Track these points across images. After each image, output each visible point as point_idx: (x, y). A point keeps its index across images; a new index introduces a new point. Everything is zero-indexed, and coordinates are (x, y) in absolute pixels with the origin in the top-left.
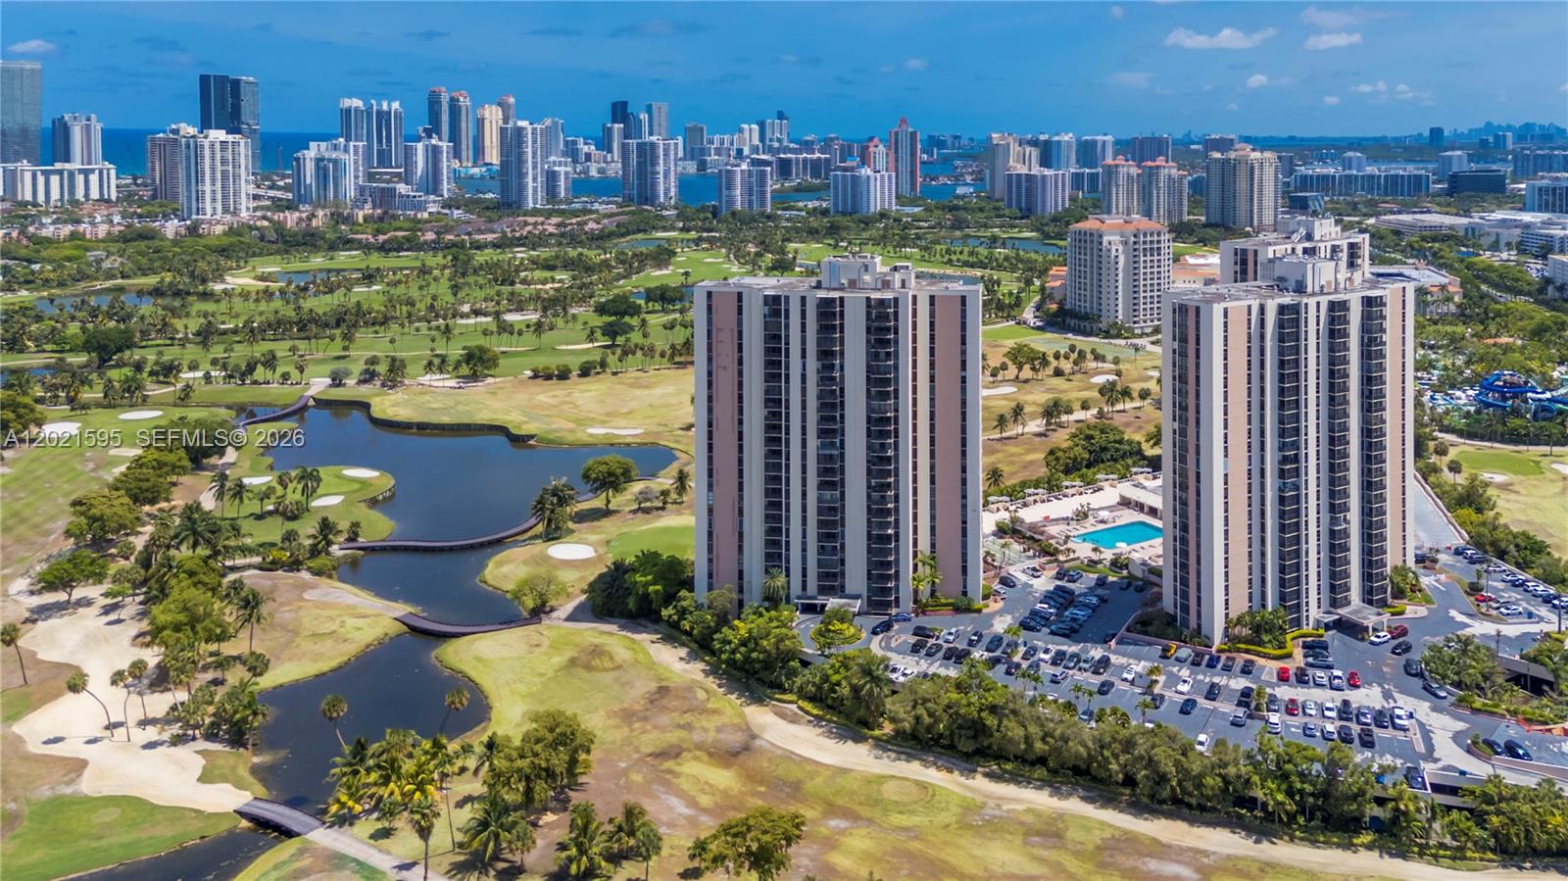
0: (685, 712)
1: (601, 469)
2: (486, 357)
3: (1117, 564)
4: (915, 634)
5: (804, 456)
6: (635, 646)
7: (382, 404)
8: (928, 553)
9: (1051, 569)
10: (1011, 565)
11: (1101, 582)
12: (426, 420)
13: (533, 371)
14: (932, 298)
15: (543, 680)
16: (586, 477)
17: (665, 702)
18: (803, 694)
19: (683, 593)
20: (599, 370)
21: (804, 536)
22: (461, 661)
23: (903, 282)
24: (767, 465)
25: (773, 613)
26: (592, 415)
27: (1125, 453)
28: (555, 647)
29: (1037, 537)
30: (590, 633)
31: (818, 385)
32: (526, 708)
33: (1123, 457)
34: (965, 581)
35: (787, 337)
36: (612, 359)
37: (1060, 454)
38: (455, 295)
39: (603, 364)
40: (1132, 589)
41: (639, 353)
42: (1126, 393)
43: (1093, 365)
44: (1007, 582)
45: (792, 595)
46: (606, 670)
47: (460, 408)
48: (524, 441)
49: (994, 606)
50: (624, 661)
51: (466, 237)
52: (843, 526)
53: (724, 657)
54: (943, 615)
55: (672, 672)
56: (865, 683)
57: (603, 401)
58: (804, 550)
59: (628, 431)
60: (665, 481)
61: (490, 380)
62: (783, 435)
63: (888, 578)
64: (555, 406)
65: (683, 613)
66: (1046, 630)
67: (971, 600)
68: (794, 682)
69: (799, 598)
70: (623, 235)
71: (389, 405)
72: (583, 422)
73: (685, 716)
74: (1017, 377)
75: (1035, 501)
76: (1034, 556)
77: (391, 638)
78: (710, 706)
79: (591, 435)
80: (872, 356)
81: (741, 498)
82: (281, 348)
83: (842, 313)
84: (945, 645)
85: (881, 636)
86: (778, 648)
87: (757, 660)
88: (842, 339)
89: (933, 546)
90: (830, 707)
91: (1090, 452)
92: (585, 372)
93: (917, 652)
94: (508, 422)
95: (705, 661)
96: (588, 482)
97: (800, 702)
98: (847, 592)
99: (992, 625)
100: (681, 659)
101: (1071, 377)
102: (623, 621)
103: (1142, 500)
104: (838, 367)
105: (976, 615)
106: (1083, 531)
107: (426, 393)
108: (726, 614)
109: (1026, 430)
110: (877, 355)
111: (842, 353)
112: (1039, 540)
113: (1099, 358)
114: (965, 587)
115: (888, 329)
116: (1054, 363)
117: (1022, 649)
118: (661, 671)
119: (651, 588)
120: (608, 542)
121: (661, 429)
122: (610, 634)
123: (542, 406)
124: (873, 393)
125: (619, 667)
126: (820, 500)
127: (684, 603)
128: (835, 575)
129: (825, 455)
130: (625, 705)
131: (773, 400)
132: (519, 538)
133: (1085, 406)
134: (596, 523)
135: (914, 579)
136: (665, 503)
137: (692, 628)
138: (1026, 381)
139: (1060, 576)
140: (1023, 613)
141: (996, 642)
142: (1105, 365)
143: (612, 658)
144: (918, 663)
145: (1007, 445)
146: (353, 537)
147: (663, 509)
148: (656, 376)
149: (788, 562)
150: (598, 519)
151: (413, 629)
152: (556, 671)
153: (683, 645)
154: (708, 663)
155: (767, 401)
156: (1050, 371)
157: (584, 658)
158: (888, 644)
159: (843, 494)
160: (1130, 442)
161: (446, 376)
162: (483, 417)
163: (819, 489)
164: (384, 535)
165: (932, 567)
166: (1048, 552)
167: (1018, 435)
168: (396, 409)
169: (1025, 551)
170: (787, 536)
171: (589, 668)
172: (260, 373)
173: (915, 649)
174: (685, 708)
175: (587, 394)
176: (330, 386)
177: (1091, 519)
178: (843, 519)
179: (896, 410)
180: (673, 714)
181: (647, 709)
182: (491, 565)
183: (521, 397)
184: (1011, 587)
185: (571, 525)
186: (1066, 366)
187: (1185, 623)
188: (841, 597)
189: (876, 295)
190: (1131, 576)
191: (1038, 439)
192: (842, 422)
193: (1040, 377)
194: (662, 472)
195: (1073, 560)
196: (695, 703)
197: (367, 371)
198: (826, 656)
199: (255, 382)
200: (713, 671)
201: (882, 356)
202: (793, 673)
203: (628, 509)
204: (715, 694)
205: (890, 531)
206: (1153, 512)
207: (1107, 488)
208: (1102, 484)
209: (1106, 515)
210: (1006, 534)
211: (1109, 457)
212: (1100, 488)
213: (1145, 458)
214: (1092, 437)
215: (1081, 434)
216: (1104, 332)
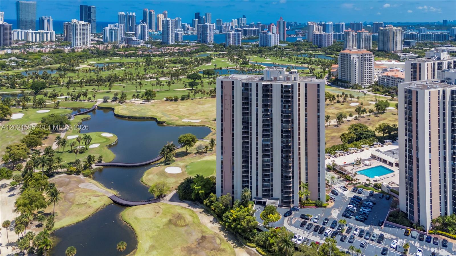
0: (212, 250)
1: (184, 139)
2: (152, 93)
3: (377, 187)
4: (301, 217)
5: (257, 144)
6: (194, 215)
7: (118, 109)
8: (305, 183)
9: (350, 187)
10: (335, 184)
11: (371, 195)
12: (131, 115)
13: (166, 98)
14: (306, 85)
15: (159, 229)
16: (179, 141)
17: (204, 244)
18: (258, 245)
19: (212, 194)
20: (187, 98)
21: (257, 175)
22: (129, 218)
23: (295, 78)
24: (243, 147)
25: (246, 209)
26: (184, 114)
27: (369, 136)
28: (165, 214)
29: (344, 172)
30: (177, 207)
31: (262, 117)
32: (151, 243)
33: (369, 137)
34: (319, 194)
35: (251, 99)
36: (191, 95)
37: (346, 136)
38: (145, 72)
39: (189, 96)
40: (384, 198)
41: (200, 93)
42: (364, 111)
43: (350, 99)
44: (334, 193)
45: (253, 197)
46: (182, 226)
47: (142, 111)
48: (161, 124)
49: (331, 204)
50: (189, 222)
51: (151, 53)
52: (272, 171)
53: (227, 224)
54: (311, 208)
55: (207, 228)
56: (284, 246)
57: (188, 109)
58: (257, 180)
59: (196, 121)
60: (206, 141)
61: (153, 101)
62: (249, 136)
63: (290, 193)
64: (172, 111)
65: (211, 202)
66: (353, 218)
67: (322, 202)
68: (254, 238)
69: (255, 198)
70: (197, 53)
71: (121, 109)
72: (181, 117)
73: (211, 252)
75: (339, 155)
76: (343, 181)
77: (107, 206)
78: (222, 247)
79: (183, 122)
80: (283, 107)
81: (233, 158)
82: (90, 89)
83: (272, 90)
84: (314, 224)
85: (288, 217)
86: (248, 225)
87: (240, 229)
88: (272, 100)
89: (307, 180)
90: (269, 251)
91: (356, 135)
92: (183, 99)
93: (303, 227)
94: (157, 117)
95: (220, 223)
96: (180, 143)
97: (257, 248)
98: (273, 197)
99: (331, 214)
100: (211, 221)
101: (343, 103)
102: (190, 202)
103: (381, 157)
104: (270, 111)
105: (324, 209)
106: (360, 170)
107: (131, 105)
108: (227, 205)
109: (331, 124)
110: (285, 106)
111: (272, 105)
112: (344, 174)
113: (352, 97)
114: (319, 196)
115: (289, 97)
116: (337, 99)
117: (346, 228)
118: (203, 227)
119: (200, 192)
120: (186, 166)
121: (206, 120)
122: (185, 208)
123: (168, 111)
124: (284, 121)
125: (187, 225)
126: (263, 161)
127: (212, 199)
128: (269, 190)
129: (265, 144)
130: (189, 245)
131: (245, 122)
132: (156, 163)
133: (350, 115)
134: (183, 158)
135: (300, 193)
136: (206, 150)
137: (215, 209)
138: (328, 105)
139: (355, 191)
140: (343, 209)
141: (334, 223)
142: (354, 99)
143: (185, 221)
144: (304, 233)
146: (100, 161)
147: (206, 153)
148: (205, 100)
149: (251, 184)
150: (183, 156)
151: (115, 202)
152: (164, 226)
153: (211, 215)
154: (221, 225)
155: (243, 122)
156: (336, 101)
157: (174, 220)
158: (291, 222)
159: (272, 159)
160: (371, 131)
161: (139, 99)
162: (149, 114)
163: (263, 157)
164: (111, 160)
165: (306, 189)
166: (348, 179)
167: (328, 126)
168: (122, 111)
169: (339, 178)
170: (251, 174)
171: (176, 225)
172: (82, 97)
173: (302, 225)
174: (212, 248)
175: (183, 106)
176: (103, 102)
177: (362, 165)
178: (272, 169)
179: (293, 128)
180: (207, 251)
181: (197, 248)
182: (145, 174)
183: (162, 107)
184: (336, 195)
185: (174, 158)
186: (341, 99)
187: (412, 218)
188: (272, 199)
189: (284, 84)
190: (383, 192)
191: (335, 127)
192: (272, 132)
193: (332, 103)
194: (206, 137)
195: (358, 183)
196: (216, 245)
197: (114, 98)
198: (266, 228)
199: (80, 100)
200: (223, 229)
201: (287, 107)
202: (254, 235)
203: (194, 152)
204: (223, 241)
205: (290, 175)
206: (385, 161)
207: (365, 150)
208: (363, 148)
209: (367, 162)
210: (331, 170)
211: (364, 137)
212: (363, 151)
213: (377, 137)
214: (357, 129)
215: (353, 128)
216: (352, 87)
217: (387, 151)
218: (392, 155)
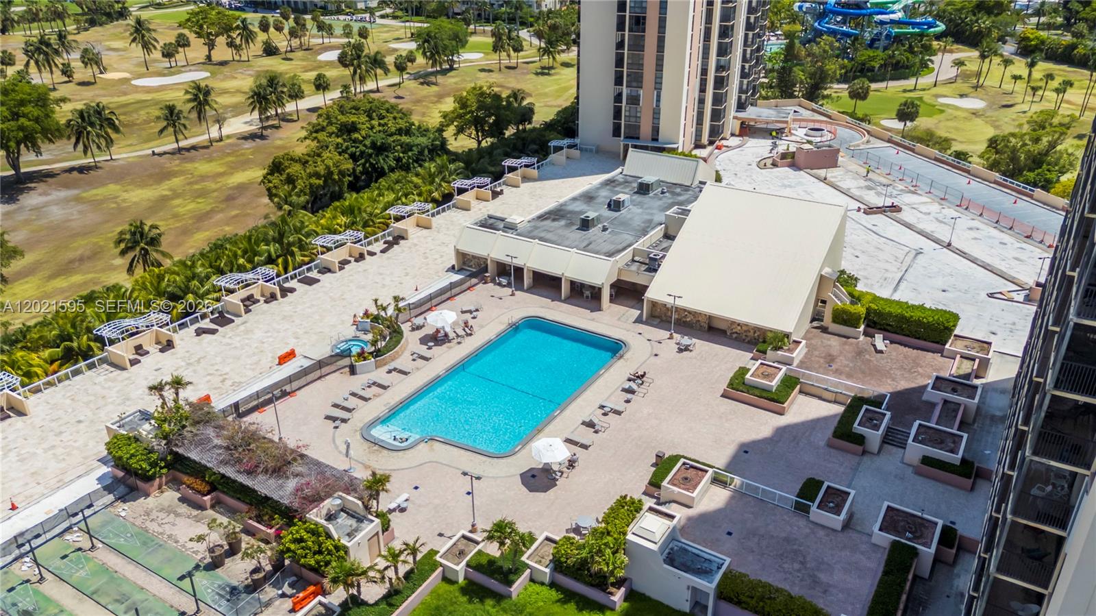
27: (421, 153)
33: (419, 160)
37: (295, 169)
74: (209, 57)
75: (249, 301)
91: (353, 157)
101: (290, 55)
103: (513, 260)
106: (402, 388)
109: (226, 130)
116: (261, 37)
133: (321, 85)
138: (223, 63)
142: (333, 40)
145: (192, 160)
156: (256, 47)
160: (424, 131)
167: (211, 141)
177: (411, 340)
186: (281, 39)
191: (249, 144)
193: (244, 58)
206: (546, 283)
207: (414, 234)
208: (399, 225)
209: (444, 318)
210: (148, 479)
211: (393, 164)
212: (399, 238)
213: (455, 157)
214: (353, 128)
215: (330, 123)
216: (321, 8)
217: (542, 217)
218: (576, 235)
